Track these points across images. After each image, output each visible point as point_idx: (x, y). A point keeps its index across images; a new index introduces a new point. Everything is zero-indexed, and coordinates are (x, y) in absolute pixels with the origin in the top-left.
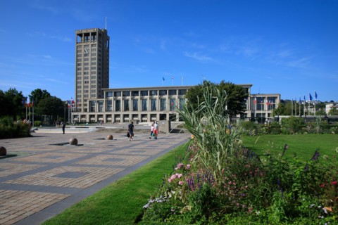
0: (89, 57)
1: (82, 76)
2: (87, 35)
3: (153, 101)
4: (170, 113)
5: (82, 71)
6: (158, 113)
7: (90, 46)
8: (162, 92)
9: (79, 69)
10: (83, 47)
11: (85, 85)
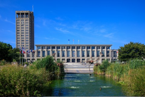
0: (24, 27)
1: (20, 37)
2: (23, 14)
3: (63, 52)
4: (72, 58)
5: (20, 34)
6: (66, 58)
7: (25, 20)
8: (68, 47)
9: (18, 33)
10: (20, 20)
11: (22, 42)
